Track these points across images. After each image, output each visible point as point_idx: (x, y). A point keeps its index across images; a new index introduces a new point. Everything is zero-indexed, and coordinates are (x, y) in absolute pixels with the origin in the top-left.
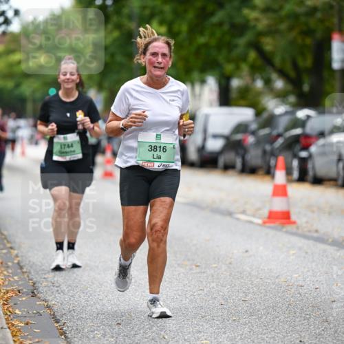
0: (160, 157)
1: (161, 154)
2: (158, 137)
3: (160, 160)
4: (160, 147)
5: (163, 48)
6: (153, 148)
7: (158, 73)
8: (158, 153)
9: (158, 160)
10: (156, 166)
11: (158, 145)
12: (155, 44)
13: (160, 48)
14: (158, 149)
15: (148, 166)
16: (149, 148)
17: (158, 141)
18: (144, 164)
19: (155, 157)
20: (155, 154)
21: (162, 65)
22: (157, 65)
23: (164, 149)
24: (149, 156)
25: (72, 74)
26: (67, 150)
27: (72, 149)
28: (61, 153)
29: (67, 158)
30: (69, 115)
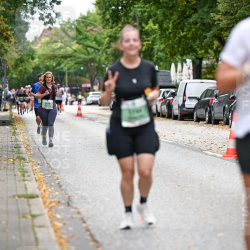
25: (135, 40)
26: (136, 115)
27: (140, 114)
28: (131, 119)
29: (137, 123)
30: (135, 81)
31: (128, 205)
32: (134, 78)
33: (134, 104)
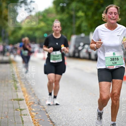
0: (116, 63)
1: (117, 61)
2: (114, 54)
3: (116, 64)
4: (116, 58)
5: (115, 10)
6: (113, 59)
7: (113, 21)
8: (115, 61)
9: (115, 64)
10: (115, 67)
11: (115, 58)
12: (111, 8)
13: (113, 10)
14: (115, 59)
15: (111, 68)
16: (111, 60)
17: (115, 56)
18: (109, 67)
19: (114, 63)
20: (114, 62)
21: (114, 18)
22: (112, 18)
23: (118, 59)
24: (111, 63)
25: (58, 27)
26: (56, 58)
27: (58, 57)
28: (54, 59)
29: (56, 61)
30: (57, 44)
31: (50, 92)
32: (57, 43)
33: (56, 53)
